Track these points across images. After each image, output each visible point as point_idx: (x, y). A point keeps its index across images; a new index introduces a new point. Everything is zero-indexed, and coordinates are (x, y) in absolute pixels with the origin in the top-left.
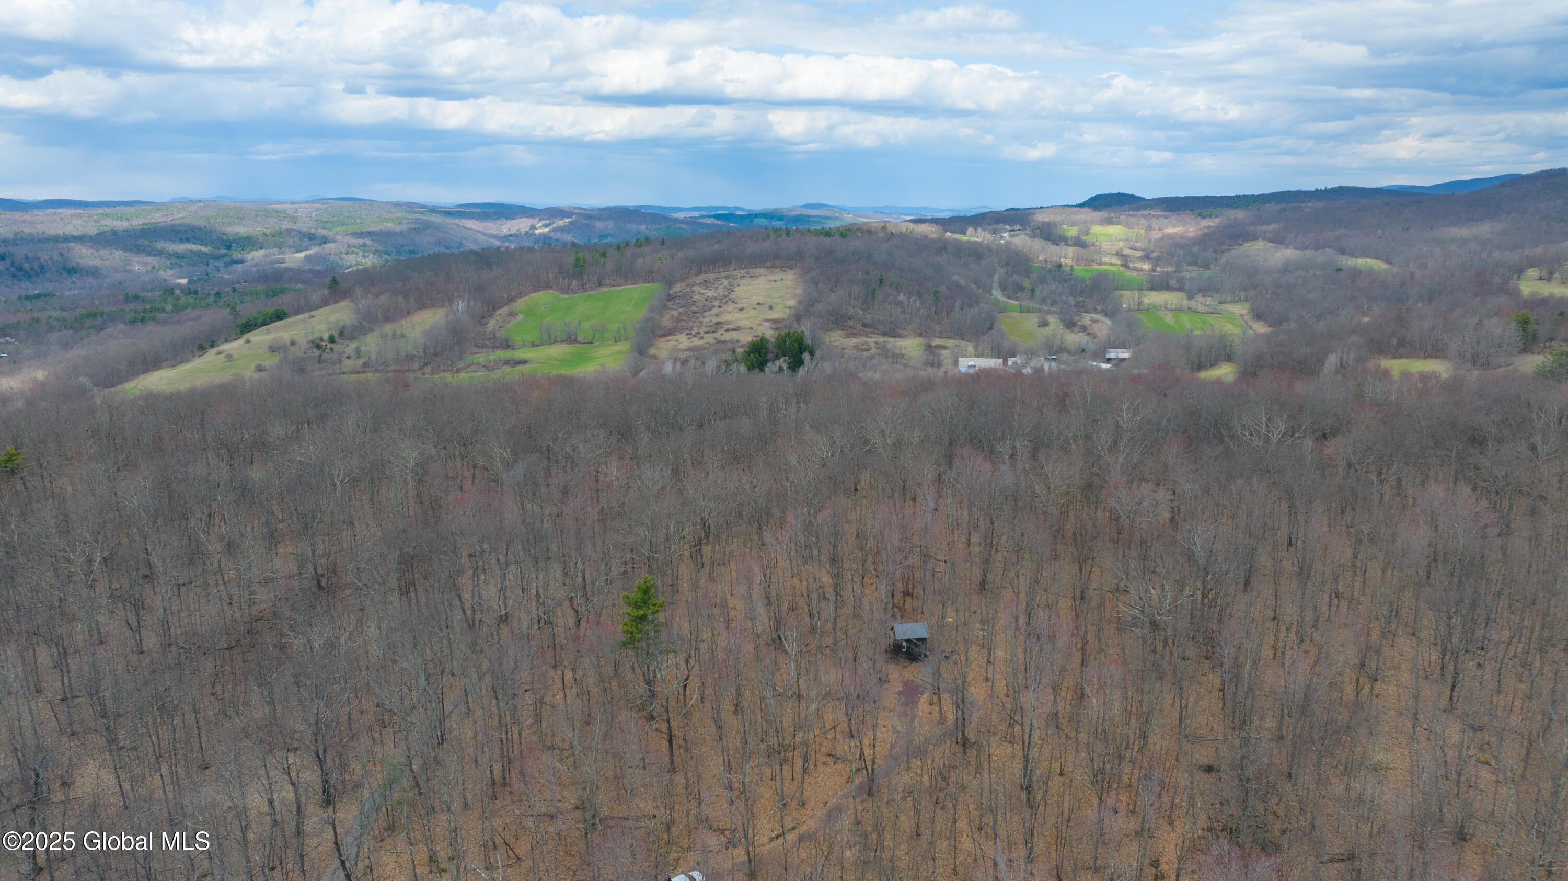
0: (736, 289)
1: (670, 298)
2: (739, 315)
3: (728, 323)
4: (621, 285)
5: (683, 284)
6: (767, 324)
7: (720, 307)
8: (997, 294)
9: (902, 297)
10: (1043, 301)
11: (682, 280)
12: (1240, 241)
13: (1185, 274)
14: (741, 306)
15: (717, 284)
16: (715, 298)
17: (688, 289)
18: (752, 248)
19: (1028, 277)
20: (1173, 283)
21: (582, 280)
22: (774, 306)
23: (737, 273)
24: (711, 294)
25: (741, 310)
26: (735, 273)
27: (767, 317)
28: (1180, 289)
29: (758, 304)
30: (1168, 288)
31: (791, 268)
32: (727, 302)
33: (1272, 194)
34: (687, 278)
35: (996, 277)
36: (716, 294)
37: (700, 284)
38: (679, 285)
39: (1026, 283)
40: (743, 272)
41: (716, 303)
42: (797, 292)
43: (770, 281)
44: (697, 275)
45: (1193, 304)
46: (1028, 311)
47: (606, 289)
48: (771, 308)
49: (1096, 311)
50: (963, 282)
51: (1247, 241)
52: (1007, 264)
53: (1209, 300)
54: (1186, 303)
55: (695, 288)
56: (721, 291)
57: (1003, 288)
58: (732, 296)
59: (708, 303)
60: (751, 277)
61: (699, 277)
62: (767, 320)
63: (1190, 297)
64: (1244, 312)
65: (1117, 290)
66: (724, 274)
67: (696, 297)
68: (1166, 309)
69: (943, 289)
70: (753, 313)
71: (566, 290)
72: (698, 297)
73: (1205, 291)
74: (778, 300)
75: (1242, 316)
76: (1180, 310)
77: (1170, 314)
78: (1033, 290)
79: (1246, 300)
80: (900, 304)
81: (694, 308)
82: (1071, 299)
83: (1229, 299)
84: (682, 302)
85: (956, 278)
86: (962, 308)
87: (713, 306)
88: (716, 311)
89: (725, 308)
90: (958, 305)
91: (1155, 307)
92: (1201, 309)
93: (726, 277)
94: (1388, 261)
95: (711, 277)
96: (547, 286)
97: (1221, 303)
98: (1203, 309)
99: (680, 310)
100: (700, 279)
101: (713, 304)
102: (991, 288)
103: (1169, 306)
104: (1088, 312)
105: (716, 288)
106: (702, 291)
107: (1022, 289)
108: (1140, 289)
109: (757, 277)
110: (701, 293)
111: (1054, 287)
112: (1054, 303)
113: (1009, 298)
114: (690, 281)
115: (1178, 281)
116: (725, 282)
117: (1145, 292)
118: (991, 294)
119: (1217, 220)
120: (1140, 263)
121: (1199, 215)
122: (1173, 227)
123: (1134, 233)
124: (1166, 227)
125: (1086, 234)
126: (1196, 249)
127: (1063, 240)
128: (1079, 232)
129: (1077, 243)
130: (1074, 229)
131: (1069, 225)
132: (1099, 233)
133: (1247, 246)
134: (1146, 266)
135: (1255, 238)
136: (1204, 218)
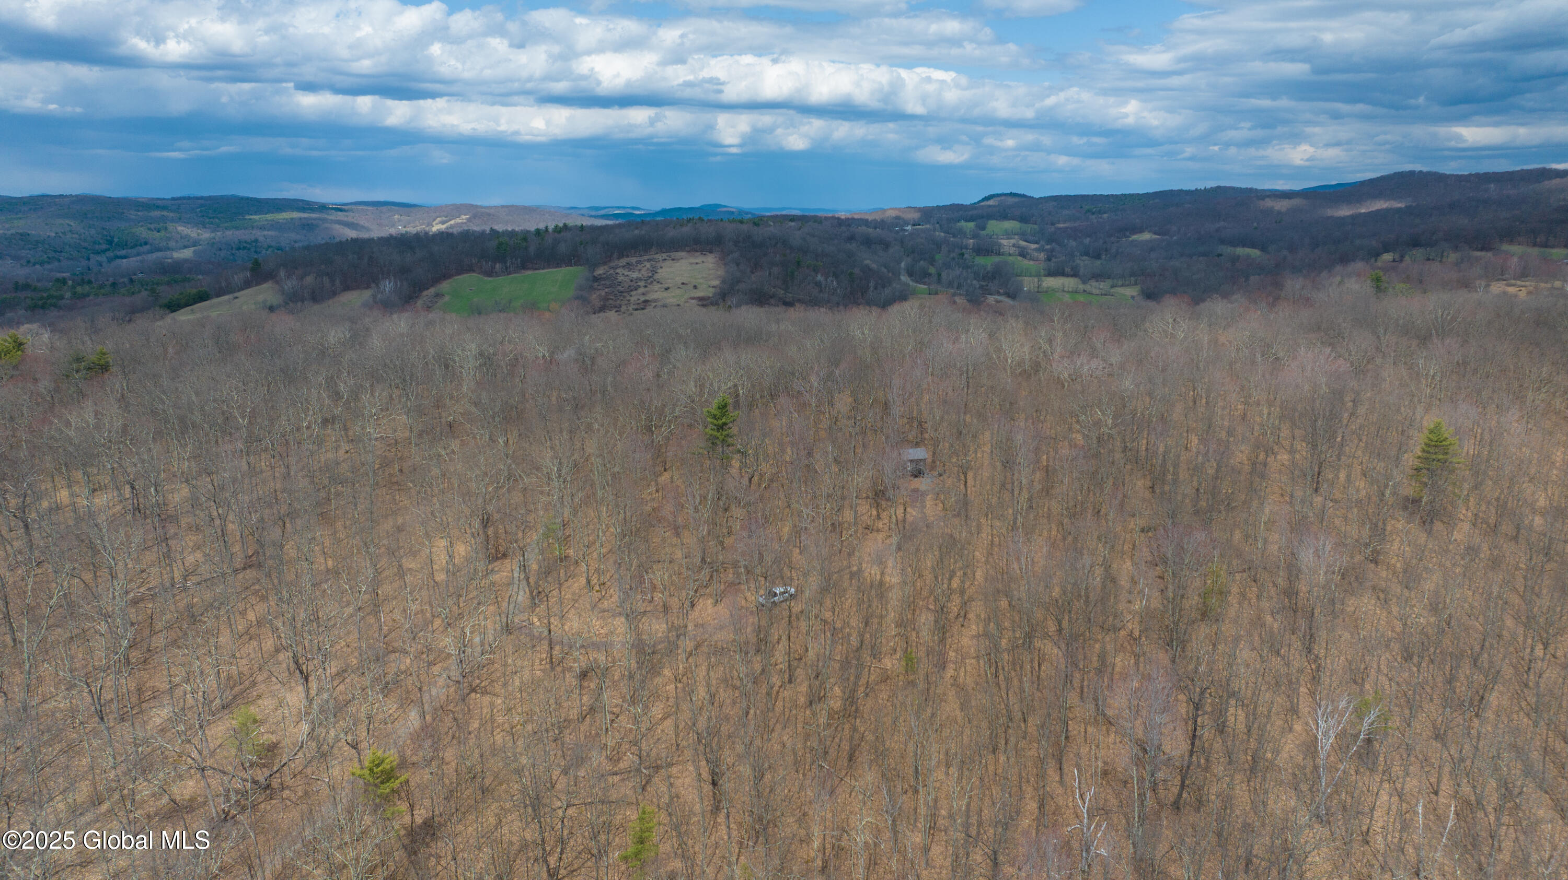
0: (660, 271)
1: (596, 279)
2: (665, 294)
3: (656, 301)
4: (544, 269)
5: (606, 267)
6: (693, 301)
7: (646, 287)
8: (904, 278)
9: (819, 278)
10: (950, 285)
11: (605, 263)
12: (1128, 233)
13: (1078, 261)
14: (666, 286)
15: (639, 267)
16: (640, 280)
17: (612, 271)
18: (671, 233)
19: (933, 265)
20: (1068, 270)
21: (507, 264)
22: (698, 286)
23: (659, 257)
24: (635, 275)
25: (667, 289)
26: (657, 256)
27: (692, 295)
28: (1075, 275)
29: (683, 284)
30: (1063, 274)
31: (711, 252)
32: (652, 282)
33: (1155, 193)
34: (610, 261)
35: (903, 265)
36: (640, 276)
37: (623, 267)
38: (602, 268)
39: (932, 270)
40: (664, 255)
41: (642, 284)
42: (719, 273)
43: (691, 264)
44: (619, 258)
45: (1087, 287)
46: (936, 293)
47: (529, 272)
48: (695, 287)
49: (999, 293)
50: (874, 266)
52: (913, 252)
53: (1102, 285)
54: (1081, 287)
55: (618, 271)
56: (645, 273)
57: (910, 274)
58: (656, 277)
59: (632, 284)
60: (673, 260)
61: (621, 260)
62: (693, 298)
63: (1084, 283)
64: (1134, 294)
65: (1017, 276)
66: (646, 257)
67: (620, 278)
68: (1065, 291)
69: (857, 271)
70: (678, 292)
71: (490, 274)
72: (622, 278)
73: (1098, 276)
74: (701, 281)
75: (1133, 297)
76: (1076, 292)
77: (1067, 295)
78: (939, 275)
79: (1134, 284)
80: (818, 284)
81: (620, 288)
82: (975, 282)
83: (1120, 283)
84: (608, 283)
85: (867, 262)
86: (876, 288)
87: (639, 286)
88: (641, 290)
89: (650, 287)
90: (872, 285)
91: (1053, 290)
92: (1097, 292)
93: (649, 260)
94: (1263, 249)
95: (633, 260)
96: (470, 269)
97: (1112, 287)
98: (1100, 292)
99: (607, 290)
100: (623, 261)
102: (900, 274)
103: (1068, 289)
104: (991, 294)
105: (640, 270)
106: (626, 273)
107: (930, 274)
108: (1038, 275)
109: (678, 260)
110: (625, 275)
111: (958, 272)
112: (959, 286)
113: (917, 282)
114: (612, 264)
115: (1072, 269)
116: (648, 265)
117: (1044, 278)
118: (900, 279)
119: (1105, 216)
120: (1036, 254)
121: (1089, 211)
122: (1065, 222)
123: (1028, 228)
124: (1059, 222)
125: (984, 228)
126: (1087, 241)
127: (961, 233)
128: (976, 226)
129: (975, 236)
130: (971, 225)
131: (966, 221)
132: (994, 226)
133: (1135, 237)
134: (1042, 256)
135: (1141, 231)
136: (1093, 213)
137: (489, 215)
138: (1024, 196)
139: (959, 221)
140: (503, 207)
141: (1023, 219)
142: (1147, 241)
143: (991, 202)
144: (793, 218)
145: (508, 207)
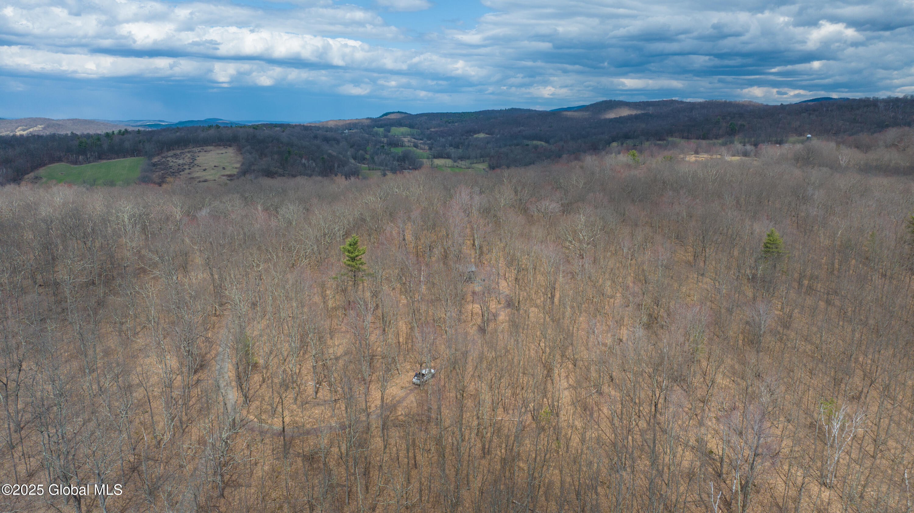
0: (197, 158)
1: (154, 165)
2: (204, 173)
3: (198, 177)
4: (114, 159)
5: (159, 157)
6: (224, 177)
7: (190, 169)
8: (352, 161)
9: (304, 161)
10: (381, 164)
11: (158, 154)
13: (448, 150)
14: (204, 168)
15: (183, 156)
16: (184, 164)
17: (164, 160)
18: (203, 135)
19: (367, 153)
20: (444, 155)
21: (86, 155)
22: (226, 168)
23: (195, 149)
24: (181, 162)
25: (205, 170)
26: (194, 149)
27: (223, 174)
28: (449, 157)
29: (215, 166)
30: (442, 157)
31: (230, 146)
32: (193, 166)
33: (480, 112)
34: (162, 153)
35: (349, 153)
36: (185, 162)
37: (172, 156)
38: (156, 158)
39: (368, 156)
40: (199, 149)
41: (187, 167)
42: (238, 159)
43: (218, 154)
44: (168, 151)
45: (457, 164)
46: (373, 170)
47: (105, 161)
48: (224, 168)
50: (334, 154)
51: (475, 134)
52: (354, 145)
53: (465, 163)
54: (453, 164)
55: (168, 159)
56: (187, 160)
57: (355, 158)
58: (196, 162)
59: (180, 167)
60: (206, 151)
61: (170, 152)
62: (224, 176)
63: (455, 162)
64: (485, 167)
65: (418, 159)
66: (187, 150)
67: (171, 164)
68: (446, 167)
69: (325, 156)
70: (212, 171)
71: (76, 162)
72: (172, 164)
73: (461, 158)
74: (227, 164)
75: (484, 169)
76: (452, 167)
78: (373, 158)
79: (483, 162)
80: (304, 165)
81: (171, 170)
82: (395, 162)
83: (475, 161)
84: (162, 167)
85: (330, 151)
86: (339, 167)
87: (185, 169)
88: (187, 171)
89: (193, 169)
90: (336, 165)
91: (440, 166)
92: (463, 166)
93: (189, 152)
94: (547, 142)
95: (178, 152)
96: (60, 160)
97: (471, 164)
98: (465, 167)
99: (162, 172)
100: (171, 153)
101: (184, 167)
102: (349, 158)
103: (447, 165)
105: (184, 158)
106: (175, 161)
107: (367, 158)
108: (430, 158)
109: (209, 151)
110: (173, 162)
111: (383, 157)
112: (386, 165)
113: (359, 163)
114: (163, 155)
115: (446, 154)
116: (189, 155)
117: (433, 159)
118: (350, 161)
119: (456, 124)
120: (422, 146)
121: (446, 122)
122: (435, 128)
123: (415, 131)
124: (431, 128)
125: (389, 131)
126: (450, 138)
127: (377, 134)
128: (385, 130)
129: (385, 136)
130: (382, 130)
131: (378, 127)
132: (396, 131)
133: (475, 136)
134: (427, 147)
135: (479, 133)
136: (449, 123)
137: (59, 125)
138: (406, 113)
139: (374, 127)
141: (411, 126)
142: (481, 138)
143: (389, 117)
144: (276, 125)
145: (72, 120)
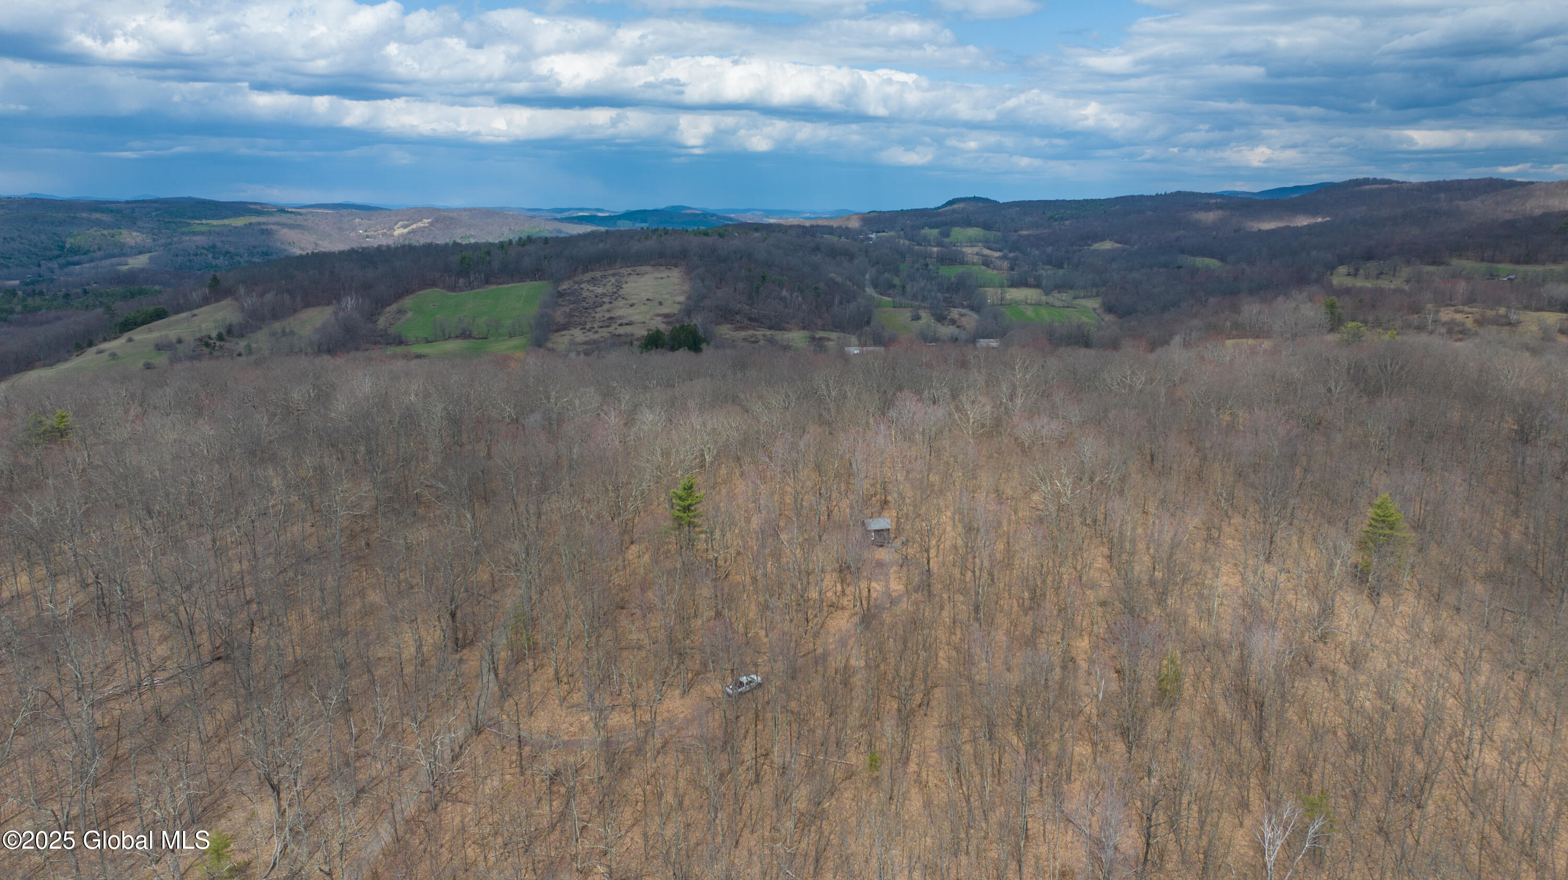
0: (624, 286)
1: (561, 295)
2: (631, 311)
3: (620, 317)
4: (507, 283)
5: (571, 282)
6: (659, 318)
7: (611, 303)
8: (870, 291)
9: (784, 293)
10: (915, 297)
11: (569, 278)
12: (1089, 242)
13: (1041, 272)
14: (631, 302)
15: (605, 281)
16: (604, 295)
17: (576, 287)
18: (636, 246)
19: (897, 276)
20: (1031, 281)
21: (469, 278)
22: (663, 302)
23: (625, 271)
24: (600, 290)
25: (632, 305)
26: (622, 271)
27: (659, 311)
28: (1037, 286)
29: (648, 300)
30: (1026, 285)
31: (676, 266)
32: (617, 298)
33: (1117, 198)
34: (574, 275)
35: (867, 276)
36: (605, 291)
37: (588, 281)
38: (566, 283)
39: (896, 281)
40: (629, 270)
41: (607, 300)
42: (684, 288)
43: (656, 278)
44: (584, 272)
45: (1050, 299)
46: (901, 307)
47: (494, 287)
48: (660, 303)
49: (963, 306)
50: (839, 279)
51: (1096, 242)
52: (877, 263)
53: (1064, 296)
54: (1044, 298)
55: (583, 286)
56: (610, 288)
57: (875, 286)
58: (621, 292)
59: (597, 299)
60: (638, 274)
61: (586, 275)
62: (658, 315)
63: (1047, 294)
64: (1097, 306)
65: (980, 287)
66: (611, 272)
67: (585, 294)
68: (1027, 303)
69: (822, 285)
70: (643, 308)
71: (453, 288)
72: (587, 293)
73: (1061, 287)
74: (666, 296)
75: (1094, 309)
76: (1039, 304)
77: (1030, 308)
78: (904, 287)
79: (1097, 295)
80: (783, 299)
81: (584, 304)
82: (939, 295)
83: (1082, 294)
84: (572, 298)
85: (832, 275)
86: (841, 303)
87: (604, 302)
88: (606, 307)
89: (615, 304)
90: (837, 301)
91: (1017, 302)
92: (1058, 303)
93: (613, 275)
94: (1223, 259)
95: (598, 274)
96: (433, 284)
97: (1075, 298)
98: (1061, 304)
99: (571, 306)
100: (588, 276)
101: (604, 300)
102: (864, 286)
103: (1029, 301)
104: (955, 307)
105: (605, 285)
106: (591, 288)
107: (894, 286)
108: (1002, 286)
109: (644, 274)
110: (589, 290)
111: (922, 284)
112: (924, 299)
113: (882, 294)
114: (577, 279)
115: (1035, 279)
116: (613, 280)
117: (1007, 289)
118: (864, 291)
119: (1067, 222)
120: (999, 263)
121: (1051, 218)
122: (1028, 229)
123: (991, 235)
124: (1021, 229)
125: (948, 235)
126: (1049, 249)
127: (926, 241)
128: (941, 234)
129: (940, 244)
130: (935, 232)
131: (931, 227)
132: (958, 233)
133: (1096, 246)
134: (1006, 264)
135: (1103, 239)
136: (1056, 220)
137: (451, 218)
138: (987, 200)
139: (923, 228)
140: (465, 210)
141: (987, 227)
142: (1108, 250)
143: (955, 206)
144: (757, 227)
145: (471, 210)
